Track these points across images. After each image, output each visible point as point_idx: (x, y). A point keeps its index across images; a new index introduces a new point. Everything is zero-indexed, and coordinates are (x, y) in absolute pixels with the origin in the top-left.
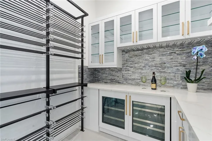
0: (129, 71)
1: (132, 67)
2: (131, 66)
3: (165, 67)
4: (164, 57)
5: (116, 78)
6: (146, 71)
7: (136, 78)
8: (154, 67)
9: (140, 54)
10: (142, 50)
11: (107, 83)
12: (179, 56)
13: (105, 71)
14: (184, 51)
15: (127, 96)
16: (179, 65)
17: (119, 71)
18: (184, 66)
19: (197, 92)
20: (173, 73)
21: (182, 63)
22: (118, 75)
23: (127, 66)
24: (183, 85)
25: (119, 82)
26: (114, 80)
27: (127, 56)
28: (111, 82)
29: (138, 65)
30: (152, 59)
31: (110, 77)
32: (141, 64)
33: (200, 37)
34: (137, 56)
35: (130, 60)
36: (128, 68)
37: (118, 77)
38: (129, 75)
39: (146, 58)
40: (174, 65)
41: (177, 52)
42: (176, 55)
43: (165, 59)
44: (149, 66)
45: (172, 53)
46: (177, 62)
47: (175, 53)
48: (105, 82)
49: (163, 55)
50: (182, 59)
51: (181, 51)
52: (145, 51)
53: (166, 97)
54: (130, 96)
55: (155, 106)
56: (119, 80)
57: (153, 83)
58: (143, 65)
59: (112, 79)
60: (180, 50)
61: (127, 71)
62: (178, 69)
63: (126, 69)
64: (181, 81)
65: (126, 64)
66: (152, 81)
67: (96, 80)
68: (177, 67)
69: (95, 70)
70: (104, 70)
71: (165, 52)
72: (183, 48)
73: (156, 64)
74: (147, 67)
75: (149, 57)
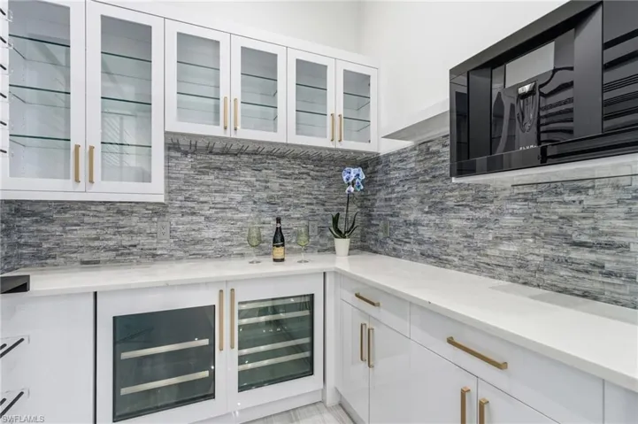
0: (193, 214)
1: (206, 202)
2: (202, 199)
3: (290, 206)
4: (287, 181)
5: (142, 240)
6: (247, 215)
7: (217, 237)
8: (267, 206)
9: (230, 166)
10: (236, 155)
11: (97, 262)
12: (315, 182)
13: (84, 215)
14: (324, 174)
15: (221, 291)
16: (315, 201)
17: (156, 213)
18: (323, 205)
19: (349, 255)
20: (305, 218)
21: (321, 197)
22: (153, 230)
23: (187, 199)
24: (321, 245)
25: (154, 256)
26: (134, 250)
27: (190, 167)
28: (117, 258)
29: (224, 197)
30: (264, 184)
31: (110, 239)
32: (232, 195)
33: (355, 152)
34: (221, 169)
35: (199, 181)
36: (190, 204)
37: (151, 235)
38: (196, 227)
39: (248, 179)
40: (306, 201)
41: (312, 173)
42: (309, 178)
43: (289, 185)
44: (255, 202)
45: (303, 173)
46: (312, 194)
47: (308, 174)
48: (83, 263)
49: (287, 176)
50: (319, 188)
51: (317, 171)
52: (245, 158)
53: (315, 274)
54: (232, 290)
55: (298, 300)
56: (155, 246)
57: (277, 246)
58: (239, 197)
59: (124, 243)
60: (317, 168)
61: (188, 214)
62: (313, 211)
63: (185, 207)
64: (318, 237)
65: (183, 193)
66: (275, 241)
67: (20, 257)
68: (312, 207)
69: (17, 210)
70: (79, 209)
71: (289, 168)
72: (322, 166)
73: (272, 197)
74: (250, 205)
75: (255, 176)
